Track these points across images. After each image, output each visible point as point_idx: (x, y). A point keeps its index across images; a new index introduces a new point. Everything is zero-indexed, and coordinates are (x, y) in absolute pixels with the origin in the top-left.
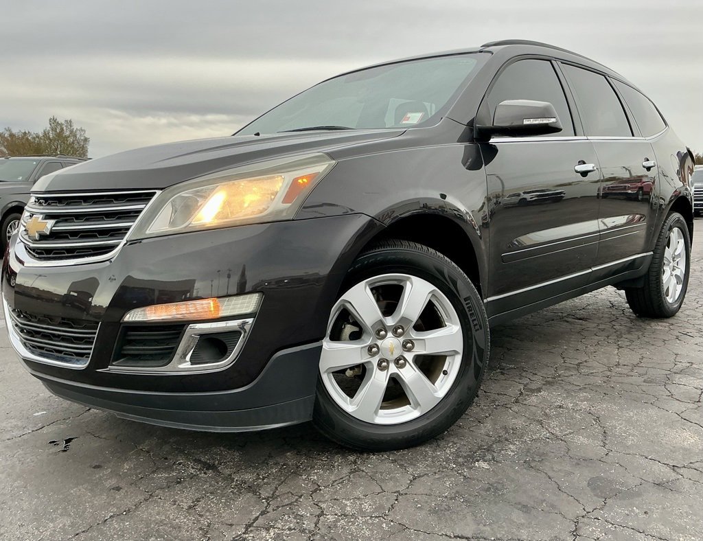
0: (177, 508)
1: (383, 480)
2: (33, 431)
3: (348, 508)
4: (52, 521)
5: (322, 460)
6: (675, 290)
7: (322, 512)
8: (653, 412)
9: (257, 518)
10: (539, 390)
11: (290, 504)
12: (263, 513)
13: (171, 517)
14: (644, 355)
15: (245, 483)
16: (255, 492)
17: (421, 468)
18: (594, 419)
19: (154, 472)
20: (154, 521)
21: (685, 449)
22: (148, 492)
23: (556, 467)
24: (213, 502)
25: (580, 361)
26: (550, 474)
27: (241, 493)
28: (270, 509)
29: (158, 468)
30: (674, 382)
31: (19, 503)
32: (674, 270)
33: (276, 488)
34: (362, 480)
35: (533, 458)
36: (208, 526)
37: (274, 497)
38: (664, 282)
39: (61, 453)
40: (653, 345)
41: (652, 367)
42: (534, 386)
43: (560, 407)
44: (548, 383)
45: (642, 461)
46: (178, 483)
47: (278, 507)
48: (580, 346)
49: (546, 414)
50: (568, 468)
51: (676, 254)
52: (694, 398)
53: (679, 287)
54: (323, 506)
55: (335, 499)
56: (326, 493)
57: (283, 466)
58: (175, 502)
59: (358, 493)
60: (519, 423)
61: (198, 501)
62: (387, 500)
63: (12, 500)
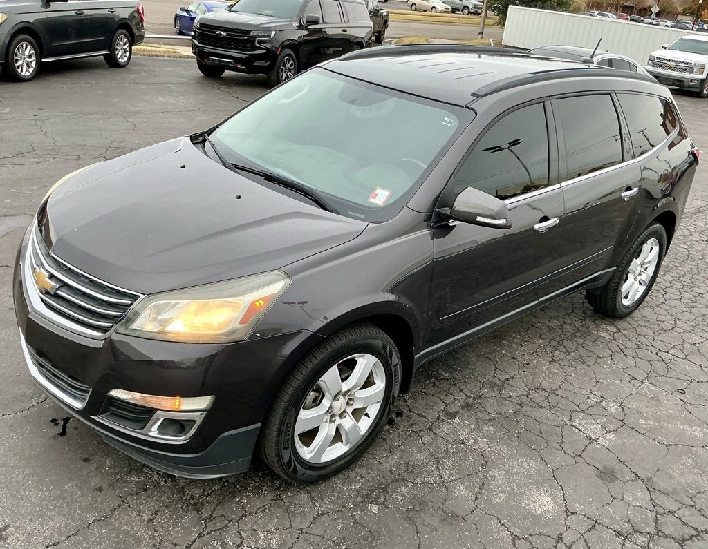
0: (140, 520)
1: (294, 514)
2: (38, 403)
3: (261, 542)
4: (52, 519)
5: (255, 482)
6: (637, 291)
7: (242, 542)
8: (534, 465)
9: (194, 542)
10: (454, 415)
11: (221, 529)
12: (200, 535)
13: (135, 529)
14: (568, 377)
15: (193, 499)
16: (198, 511)
17: (326, 505)
18: (482, 464)
19: (128, 473)
20: (123, 531)
22: (121, 497)
23: (428, 521)
24: (166, 517)
25: (508, 376)
26: (420, 529)
27: (188, 510)
28: (205, 533)
29: (131, 469)
30: (573, 424)
31: (29, 494)
32: (640, 274)
33: (215, 508)
34: (279, 511)
35: (414, 506)
36: (160, 544)
37: (211, 518)
38: (623, 290)
39: (60, 438)
40: (584, 363)
41: (566, 398)
42: (452, 409)
43: (463, 442)
44: (468, 406)
45: (494, 524)
46: (145, 490)
47: (212, 531)
48: (518, 354)
49: (447, 451)
50: (435, 524)
51: (646, 261)
52: (578, 450)
53: (642, 289)
54: (244, 535)
55: (254, 530)
56: (249, 522)
57: (224, 483)
58: (139, 512)
59: (272, 527)
60: (421, 457)
61: (156, 515)
62: (292, 536)
63: (24, 490)
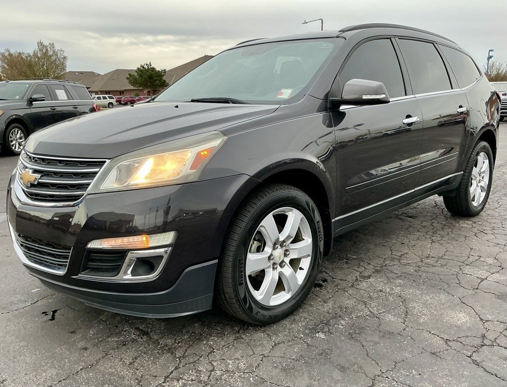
0: (122, 364)
1: (255, 346)
2: (31, 304)
3: (230, 366)
4: (45, 371)
5: (217, 330)
6: (480, 196)
7: (214, 368)
8: (443, 297)
9: (172, 372)
10: (369, 277)
11: (194, 362)
12: (176, 368)
13: (119, 370)
14: (448, 249)
15: (167, 346)
16: (172, 353)
17: (281, 337)
18: (402, 301)
19: (109, 337)
20: (108, 373)
21: (458, 327)
22: (104, 352)
23: (369, 338)
24: (145, 360)
25: (402, 253)
26: (364, 343)
27: (163, 353)
28: (181, 366)
29: (111, 334)
30: (464, 272)
31: (24, 358)
32: (479, 182)
33: (186, 350)
34: (241, 345)
35: (355, 331)
36: (141, 377)
37: (184, 357)
38: (471, 192)
39: (50, 322)
40: (457, 240)
41: (452, 260)
42: (366, 274)
43: (381, 291)
44: (377, 271)
45: (426, 335)
46: (124, 345)
47: (186, 364)
48: (406, 241)
49: (370, 297)
50: (377, 339)
51: (482, 171)
52: (475, 286)
53: (483, 194)
54: (215, 364)
55: (223, 359)
56: (217, 354)
57: (192, 333)
58: (121, 359)
59: (238, 355)
60: (350, 303)
61: (136, 359)
62: (256, 360)
63: (20, 356)
